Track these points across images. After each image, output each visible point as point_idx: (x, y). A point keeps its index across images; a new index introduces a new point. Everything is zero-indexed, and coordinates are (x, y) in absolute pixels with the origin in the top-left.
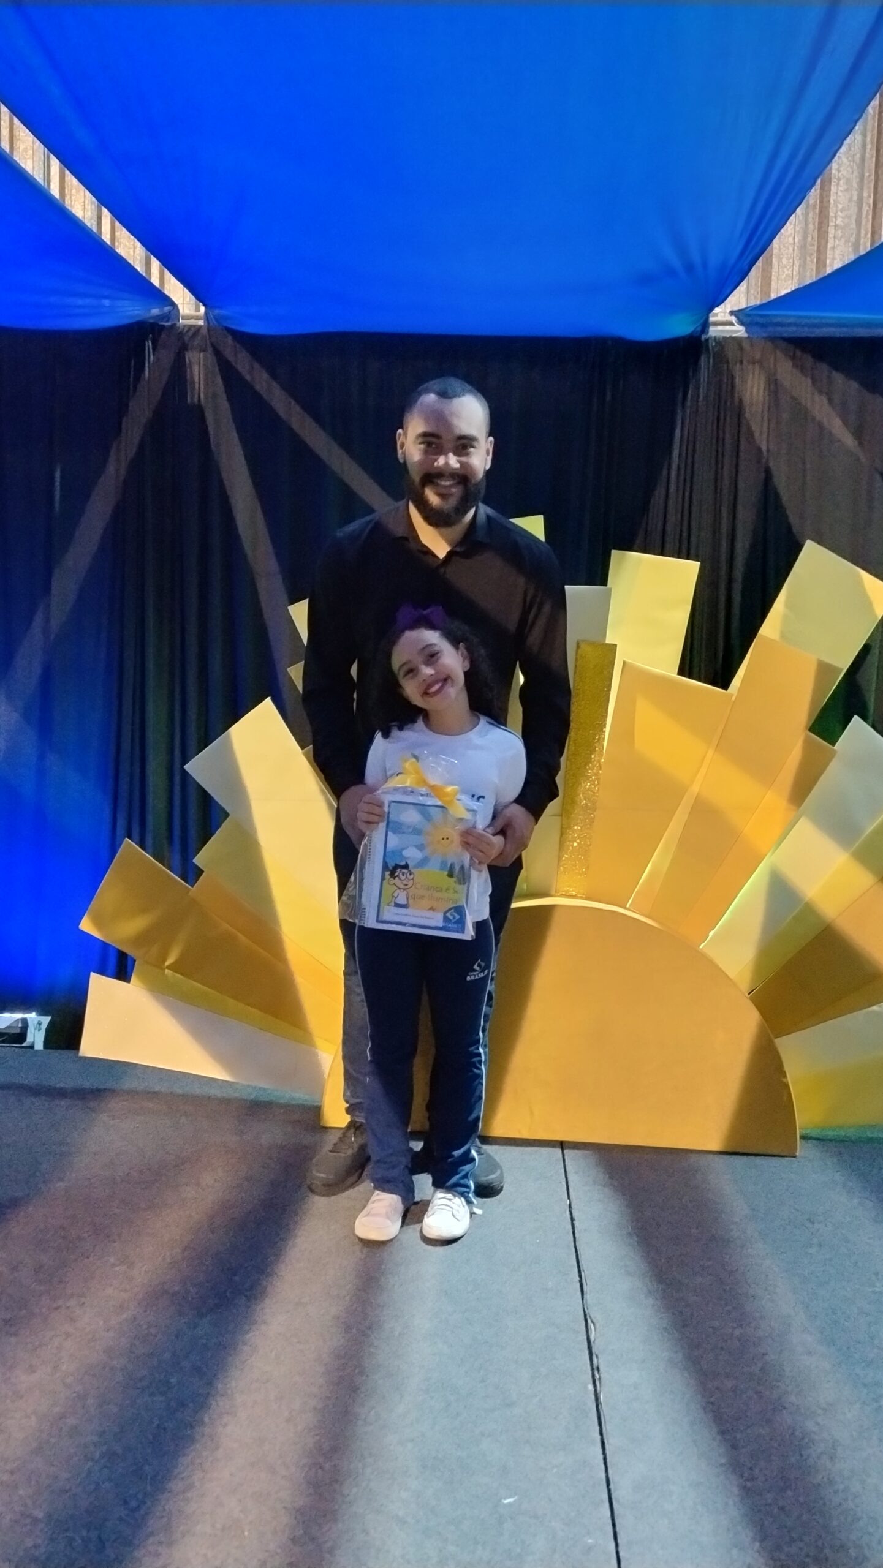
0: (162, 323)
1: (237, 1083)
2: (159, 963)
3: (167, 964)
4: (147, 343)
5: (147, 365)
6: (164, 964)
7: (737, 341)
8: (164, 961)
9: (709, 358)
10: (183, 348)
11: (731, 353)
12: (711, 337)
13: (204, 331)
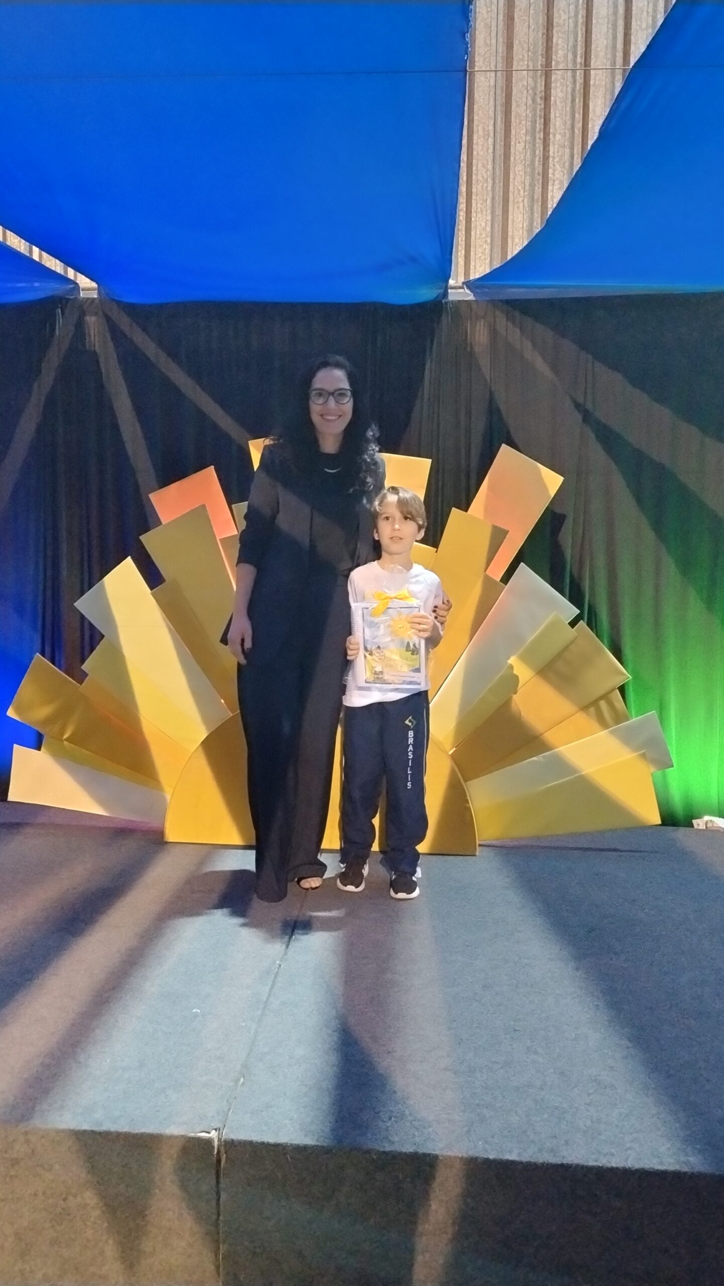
0: (68, 297)
1: (115, 818)
2: (59, 737)
3: (65, 737)
4: (57, 311)
5: (57, 327)
6: (62, 738)
7: (468, 303)
8: (63, 735)
9: (448, 315)
10: (83, 314)
11: (464, 311)
12: (449, 302)
13: (97, 301)
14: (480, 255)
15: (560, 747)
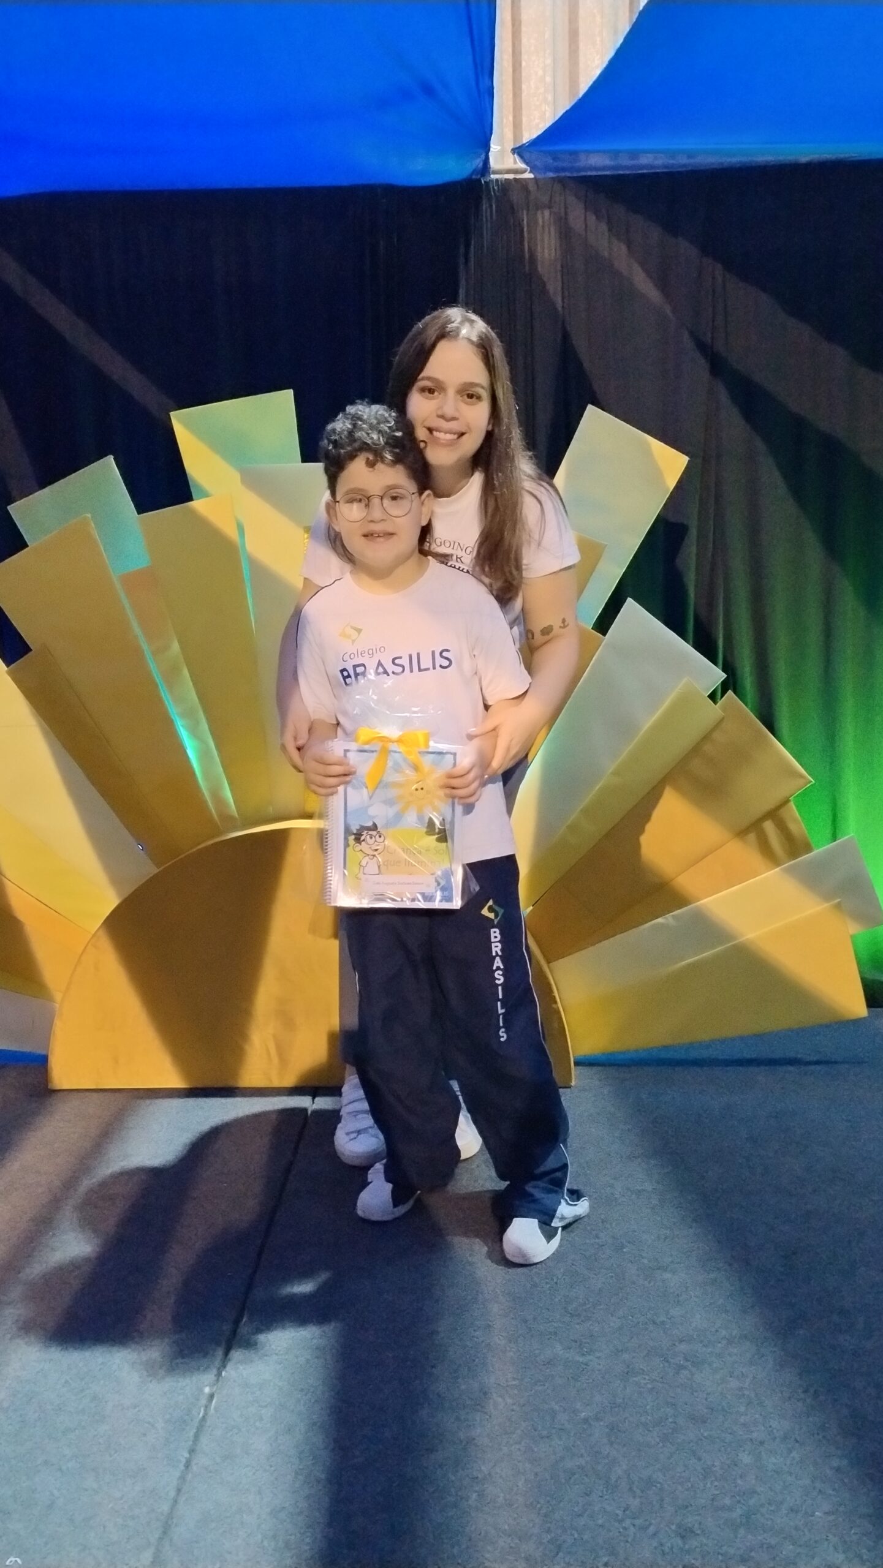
7: (522, 184)
9: (491, 206)
11: (515, 197)
12: (492, 181)
15: (702, 899)
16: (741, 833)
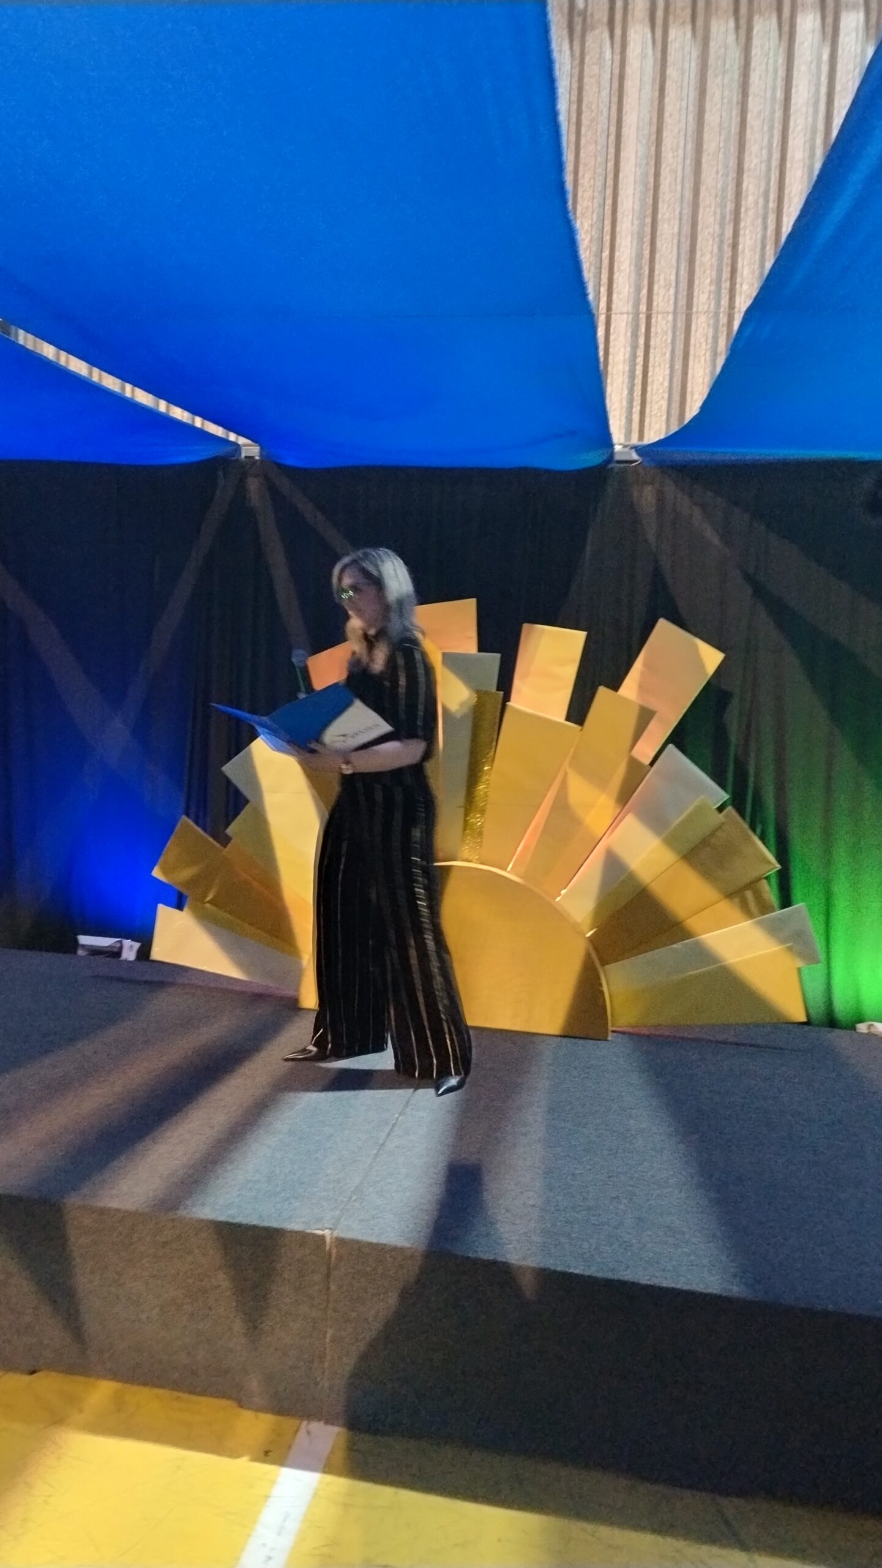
0: (230, 457)
1: (251, 983)
2: (202, 899)
3: (208, 899)
4: (218, 470)
5: (219, 487)
6: (205, 899)
8: (205, 897)
9: (613, 483)
10: (244, 473)
13: (258, 464)
14: (656, 411)
15: (703, 934)
16: (730, 895)
